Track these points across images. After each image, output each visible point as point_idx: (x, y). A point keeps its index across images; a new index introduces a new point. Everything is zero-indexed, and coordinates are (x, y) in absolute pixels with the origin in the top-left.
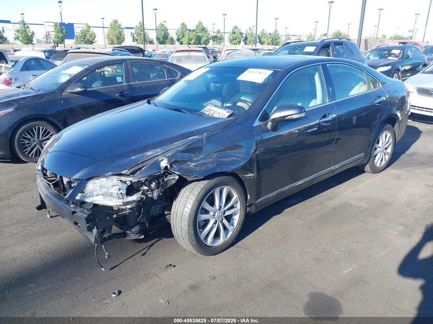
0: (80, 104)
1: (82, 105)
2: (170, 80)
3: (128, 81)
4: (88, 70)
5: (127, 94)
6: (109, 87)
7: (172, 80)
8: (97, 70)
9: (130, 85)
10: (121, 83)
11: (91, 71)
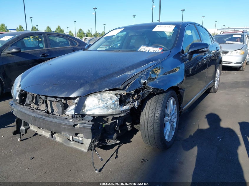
0: (16, 62)
1: (17, 62)
2: (73, 47)
3: (47, 46)
4: (19, 38)
5: (47, 56)
6: (35, 51)
7: (74, 47)
8: (25, 39)
9: (49, 49)
10: (42, 48)
11: (21, 38)
